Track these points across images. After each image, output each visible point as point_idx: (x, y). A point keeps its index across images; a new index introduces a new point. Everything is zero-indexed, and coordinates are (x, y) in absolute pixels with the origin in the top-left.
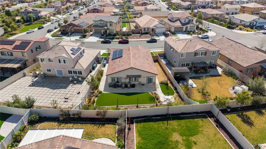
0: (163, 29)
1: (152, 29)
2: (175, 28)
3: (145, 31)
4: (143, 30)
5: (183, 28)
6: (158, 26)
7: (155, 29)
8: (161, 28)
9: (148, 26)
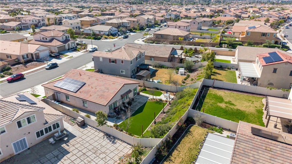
0: (46, 51)
1: (35, 54)
2: (58, 48)
3: (25, 59)
4: (21, 58)
5: (64, 46)
6: (40, 49)
7: (38, 53)
8: (44, 50)
9: (27, 53)
